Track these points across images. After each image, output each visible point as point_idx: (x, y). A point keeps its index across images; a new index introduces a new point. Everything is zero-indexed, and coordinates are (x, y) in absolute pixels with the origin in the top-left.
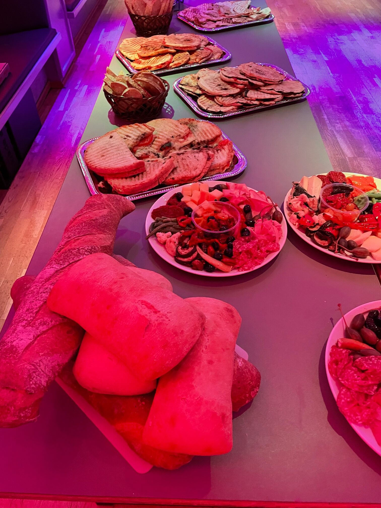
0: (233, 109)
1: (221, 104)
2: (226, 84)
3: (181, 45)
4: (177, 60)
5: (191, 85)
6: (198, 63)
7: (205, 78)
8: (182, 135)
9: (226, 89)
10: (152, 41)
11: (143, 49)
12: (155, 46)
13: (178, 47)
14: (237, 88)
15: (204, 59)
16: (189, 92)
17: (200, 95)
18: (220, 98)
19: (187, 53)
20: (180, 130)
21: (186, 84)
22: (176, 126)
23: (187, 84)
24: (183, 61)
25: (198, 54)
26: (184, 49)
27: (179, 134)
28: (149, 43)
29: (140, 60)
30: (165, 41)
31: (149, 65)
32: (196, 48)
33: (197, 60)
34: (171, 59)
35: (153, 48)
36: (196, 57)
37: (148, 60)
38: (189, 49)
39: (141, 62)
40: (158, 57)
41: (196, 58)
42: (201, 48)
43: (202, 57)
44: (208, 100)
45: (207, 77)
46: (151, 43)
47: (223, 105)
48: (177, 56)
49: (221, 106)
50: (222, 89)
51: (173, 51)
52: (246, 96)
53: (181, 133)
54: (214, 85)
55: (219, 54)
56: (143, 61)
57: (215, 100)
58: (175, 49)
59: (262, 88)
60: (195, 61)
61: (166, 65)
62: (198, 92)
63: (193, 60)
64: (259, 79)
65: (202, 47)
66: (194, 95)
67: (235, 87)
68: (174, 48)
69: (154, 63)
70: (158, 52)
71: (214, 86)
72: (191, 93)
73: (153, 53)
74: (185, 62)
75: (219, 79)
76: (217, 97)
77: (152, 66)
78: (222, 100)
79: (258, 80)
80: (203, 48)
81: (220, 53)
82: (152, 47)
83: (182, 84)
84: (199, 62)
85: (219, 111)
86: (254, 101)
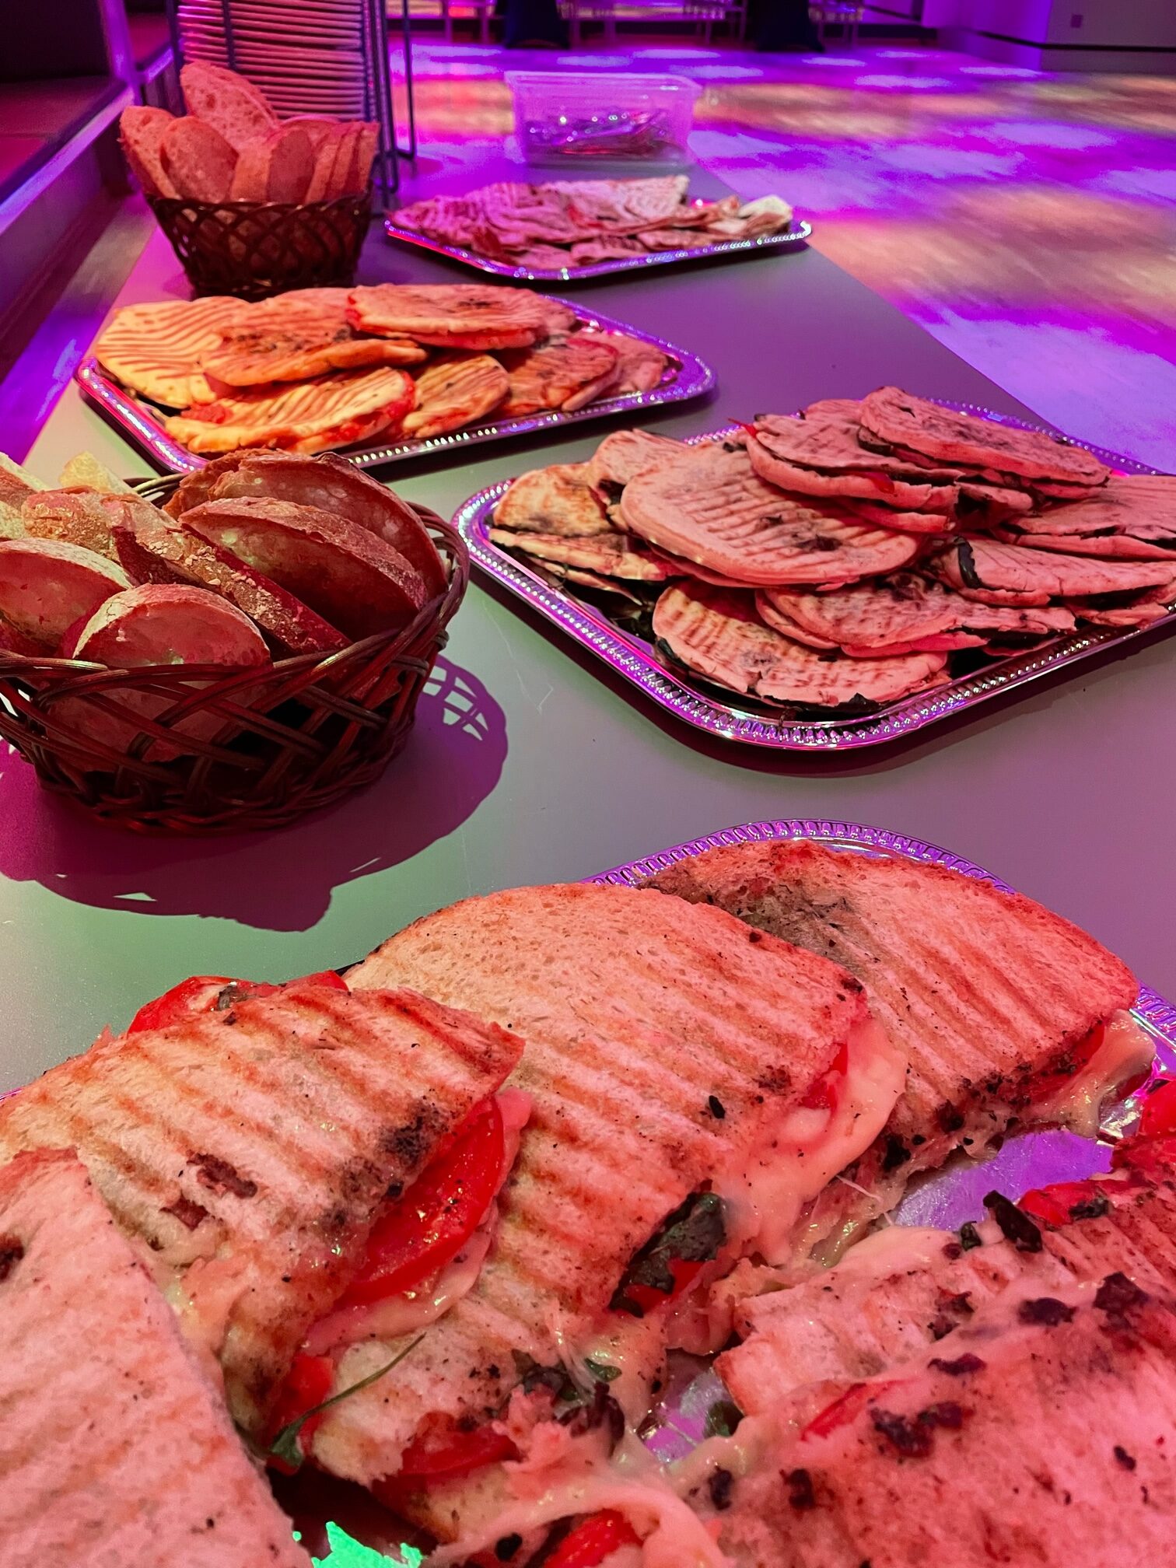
0: (931, 676)
1: (830, 645)
2: (808, 512)
3: (454, 324)
4: (437, 397)
5: (565, 531)
6: (558, 409)
7: (660, 481)
8: (803, 1073)
9: (827, 544)
10: (282, 310)
11: (232, 348)
12: (304, 333)
13: (436, 333)
14: (895, 531)
15: (591, 390)
16: (573, 574)
17: (650, 591)
18: (808, 603)
19: (490, 362)
20: (760, 1008)
21: (537, 524)
22: (715, 963)
23: (542, 526)
24: (476, 401)
25: (547, 368)
26: (469, 345)
27: (769, 1056)
28: (266, 320)
29: (226, 403)
30: (361, 306)
31: (279, 424)
32: (530, 337)
33: (554, 395)
34: (410, 392)
35: (293, 346)
36: (541, 381)
37: (267, 403)
38: (496, 342)
39: (231, 414)
40: (329, 384)
41: (545, 387)
42: (554, 342)
43: (577, 377)
44: (714, 617)
45: (670, 477)
46: (278, 319)
47: (846, 650)
48: (433, 377)
49: (831, 656)
50: (806, 546)
51: (410, 351)
52: (976, 582)
53: (785, 1041)
54: (734, 520)
55: (654, 366)
56: (239, 408)
57: (771, 616)
58: (421, 346)
59: (1038, 524)
60: (542, 402)
61: (382, 425)
62: (636, 568)
63: (528, 393)
64: (1003, 474)
65: (558, 337)
66: (608, 588)
67: (872, 526)
68: (414, 336)
69: (308, 414)
70: (327, 360)
71: (742, 531)
72: (586, 578)
73: (301, 363)
74: (491, 403)
75: (753, 484)
76: (784, 601)
77: (299, 429)
78: (829, 615)
79: (996, 478)
80: (563, 341)
81: (656, 361)
82: (288, 340)
83: (510, 523)
84: (565, 406)
85: (845, 696)
86: (1045, 607)
